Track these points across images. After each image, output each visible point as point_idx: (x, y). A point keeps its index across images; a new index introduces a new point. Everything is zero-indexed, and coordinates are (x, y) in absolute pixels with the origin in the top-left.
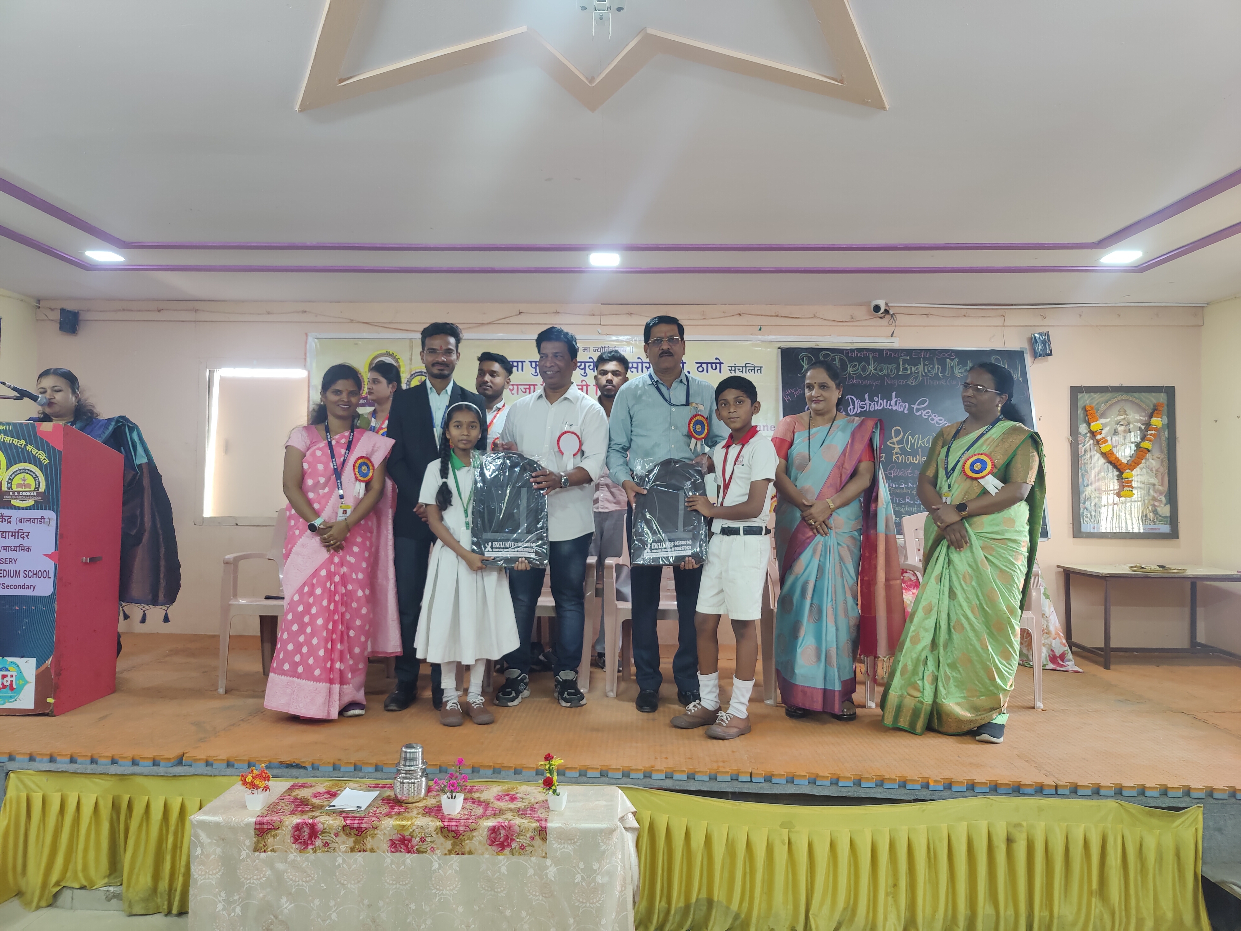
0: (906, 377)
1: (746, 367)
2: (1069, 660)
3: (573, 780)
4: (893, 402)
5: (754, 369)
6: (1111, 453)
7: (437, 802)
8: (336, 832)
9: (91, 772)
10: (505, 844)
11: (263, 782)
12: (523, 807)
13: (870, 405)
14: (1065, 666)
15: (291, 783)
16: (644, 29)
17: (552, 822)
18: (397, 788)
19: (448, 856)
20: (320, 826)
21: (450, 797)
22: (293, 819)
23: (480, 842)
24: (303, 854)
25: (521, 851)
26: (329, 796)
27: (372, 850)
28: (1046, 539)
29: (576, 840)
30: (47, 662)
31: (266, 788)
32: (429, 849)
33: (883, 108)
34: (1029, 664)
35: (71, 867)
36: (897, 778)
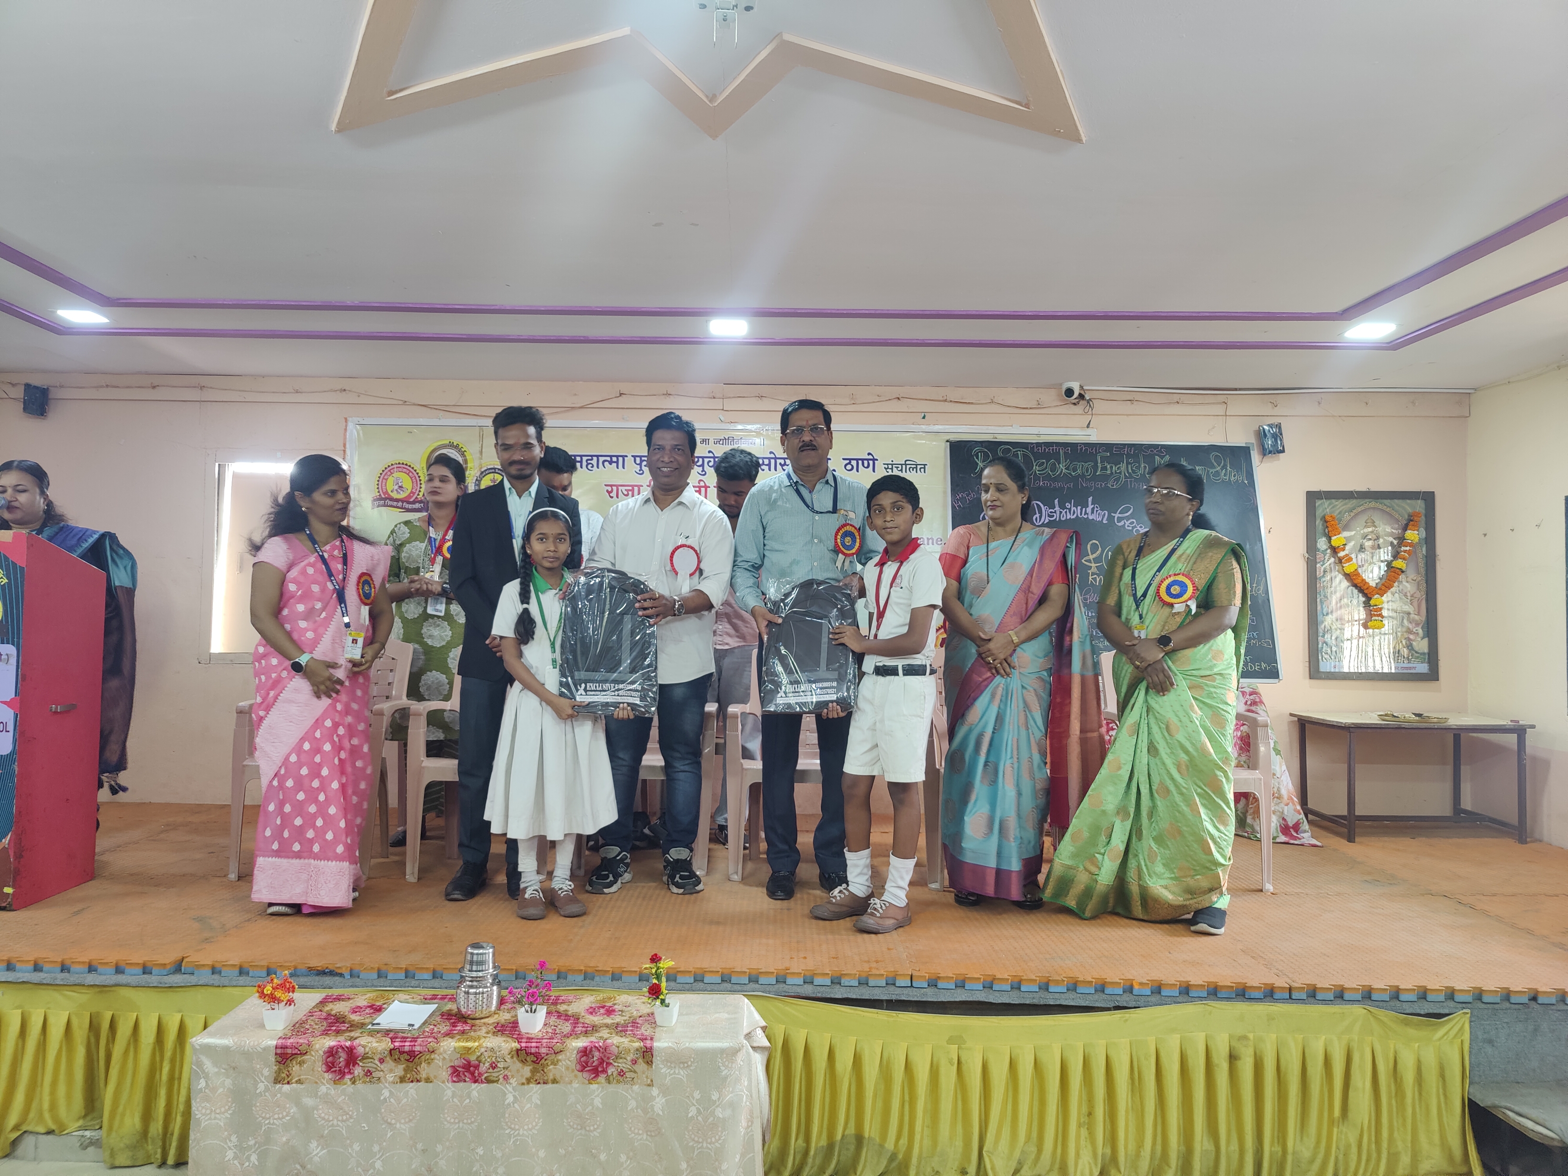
0: (1105, 478)
1: (906, 465)
2: (1305, 831)
3: (687, 986)
4: (1089, 510)
5: (916, 468)
6: (1356, 574)
7: (512, 1017)
8: (381, 1057)
9: (61, 983)
10: (600, 1069)
11: (287, 994)
12: (623, 1022)
13: (1061, 512)
14: (1300, 839)
15: (323, 995)
16: (779, 34)
17: (659, 1040)
18: (461, 1000)
19: (526, 1087)
20: (360, 1050)
21: (529, 1010)
22: (325, 1041)
23: (567, 1068)
24: (339, 1086)
25: (619, 1078)
26: (372, 1011)
27: (428, 1080)
28: (1276, 681)
29: (690, 1063)
30: (3, 840)
31: (290, 1002)
32: (501, 1077)
33: (1079, 140)
34: (1256, 837)
35: (34, 1105)
36: (1094, 980)
